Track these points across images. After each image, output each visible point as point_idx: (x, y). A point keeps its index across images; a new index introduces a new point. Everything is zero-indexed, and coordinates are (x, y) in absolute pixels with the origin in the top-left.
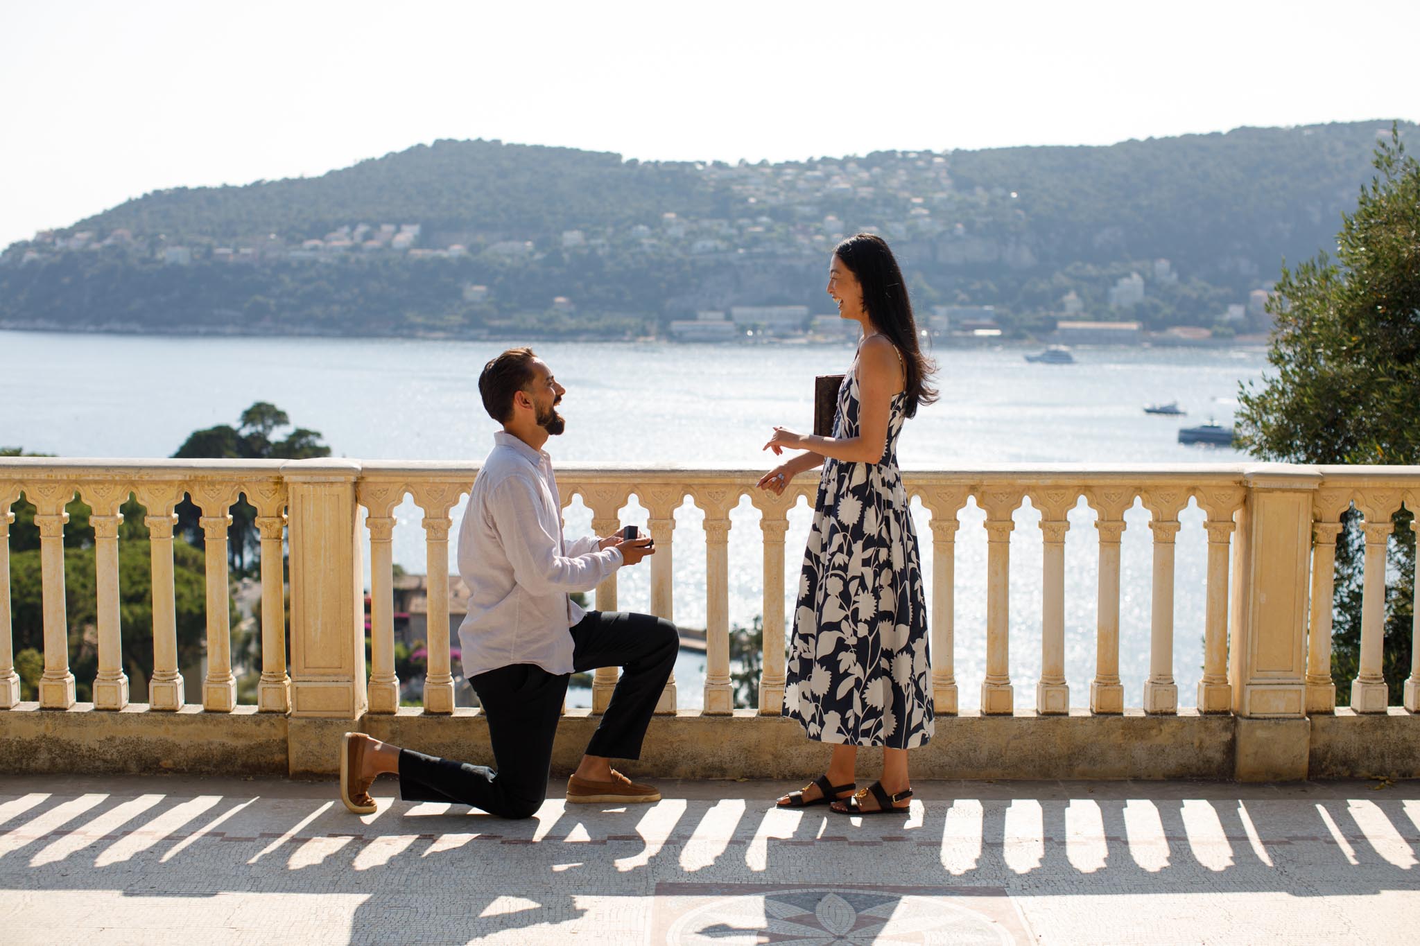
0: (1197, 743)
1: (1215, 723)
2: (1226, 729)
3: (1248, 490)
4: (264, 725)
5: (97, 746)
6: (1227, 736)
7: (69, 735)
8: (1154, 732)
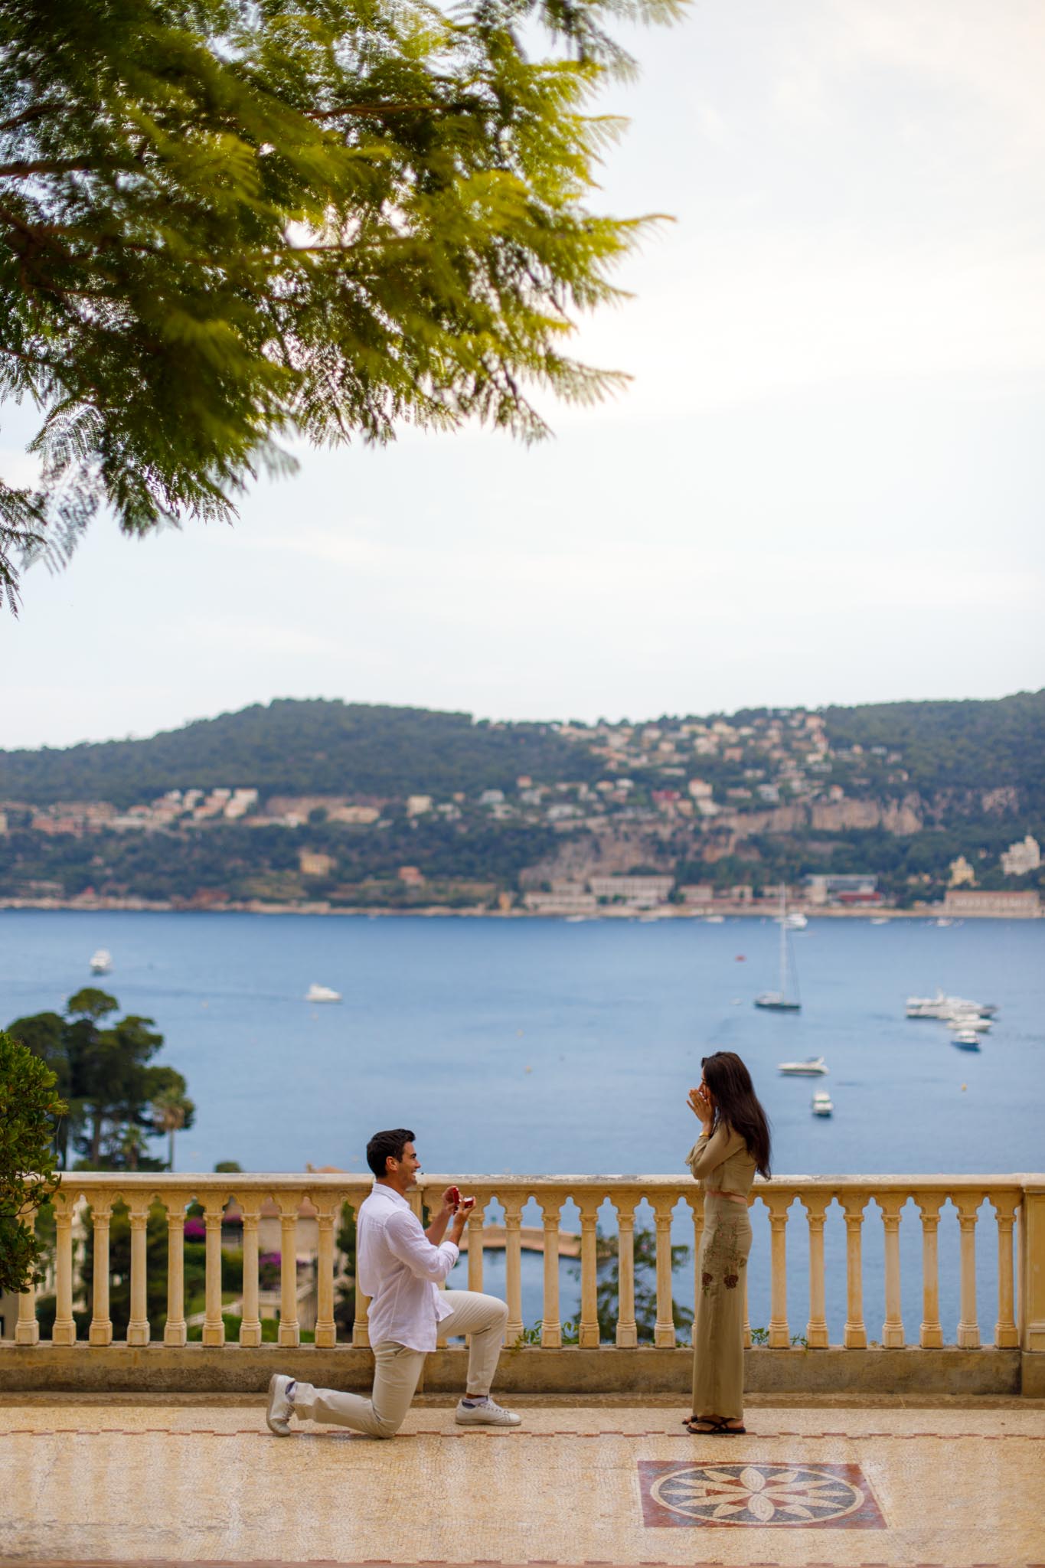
0: (994, 1370)
1: (1007, 1356)
2: (1014, 1359)
3: (1024, 1194)
4: (358, 1357)
5: (242, 1372)
6: (1015, 1365)
7: (222, 1365)
8: (964, 1361)
